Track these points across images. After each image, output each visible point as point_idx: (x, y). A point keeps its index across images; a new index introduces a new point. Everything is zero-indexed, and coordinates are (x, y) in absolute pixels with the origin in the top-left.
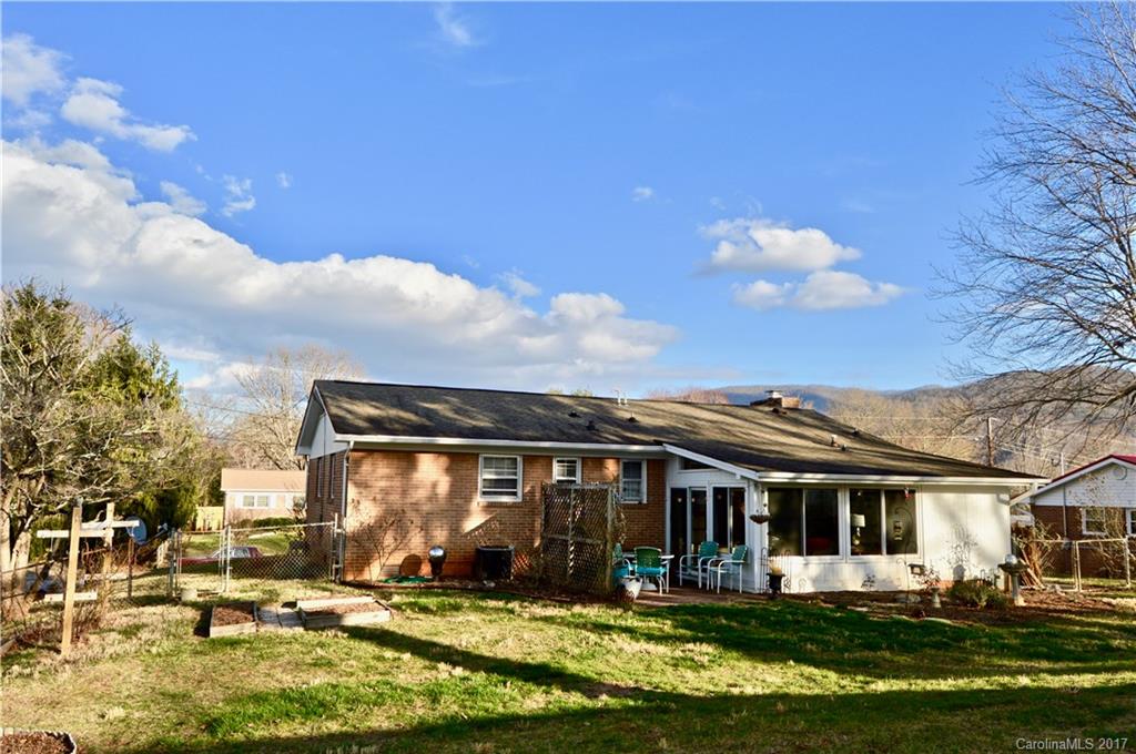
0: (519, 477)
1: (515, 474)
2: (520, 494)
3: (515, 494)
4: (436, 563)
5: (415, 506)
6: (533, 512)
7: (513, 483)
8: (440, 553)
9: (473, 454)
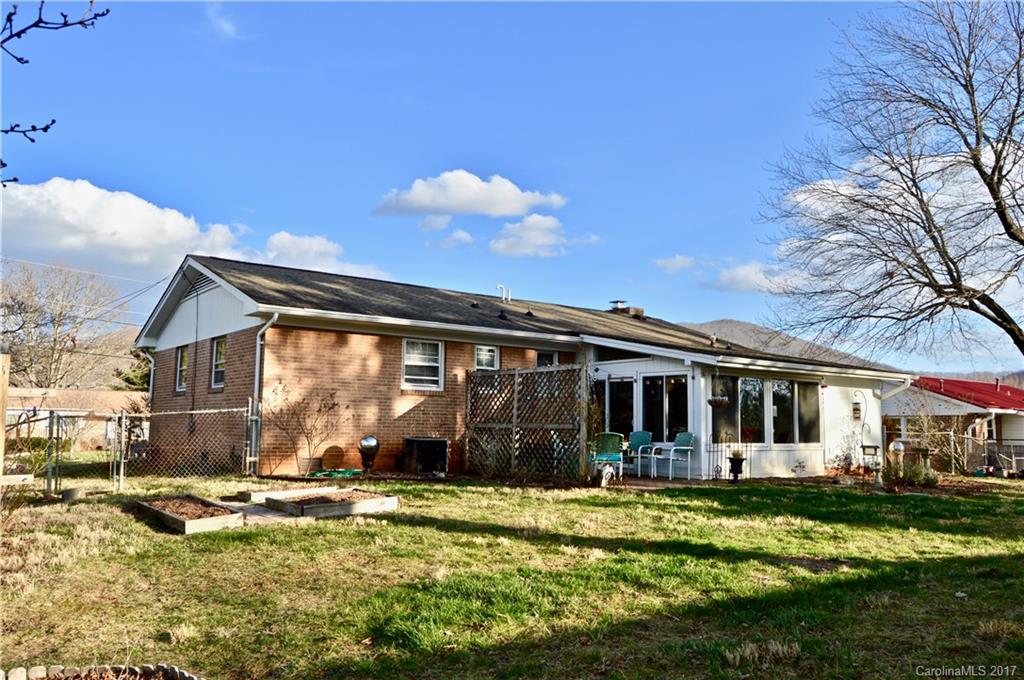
0: (441, 365)
1: (436, 361)
2: (441, 382)
3: (436, 382)
4: (367, 454)
5: (345, 384)
6: (454, 403)
7: (434, 371)
8: (373, 442)
9: (397, 337)
